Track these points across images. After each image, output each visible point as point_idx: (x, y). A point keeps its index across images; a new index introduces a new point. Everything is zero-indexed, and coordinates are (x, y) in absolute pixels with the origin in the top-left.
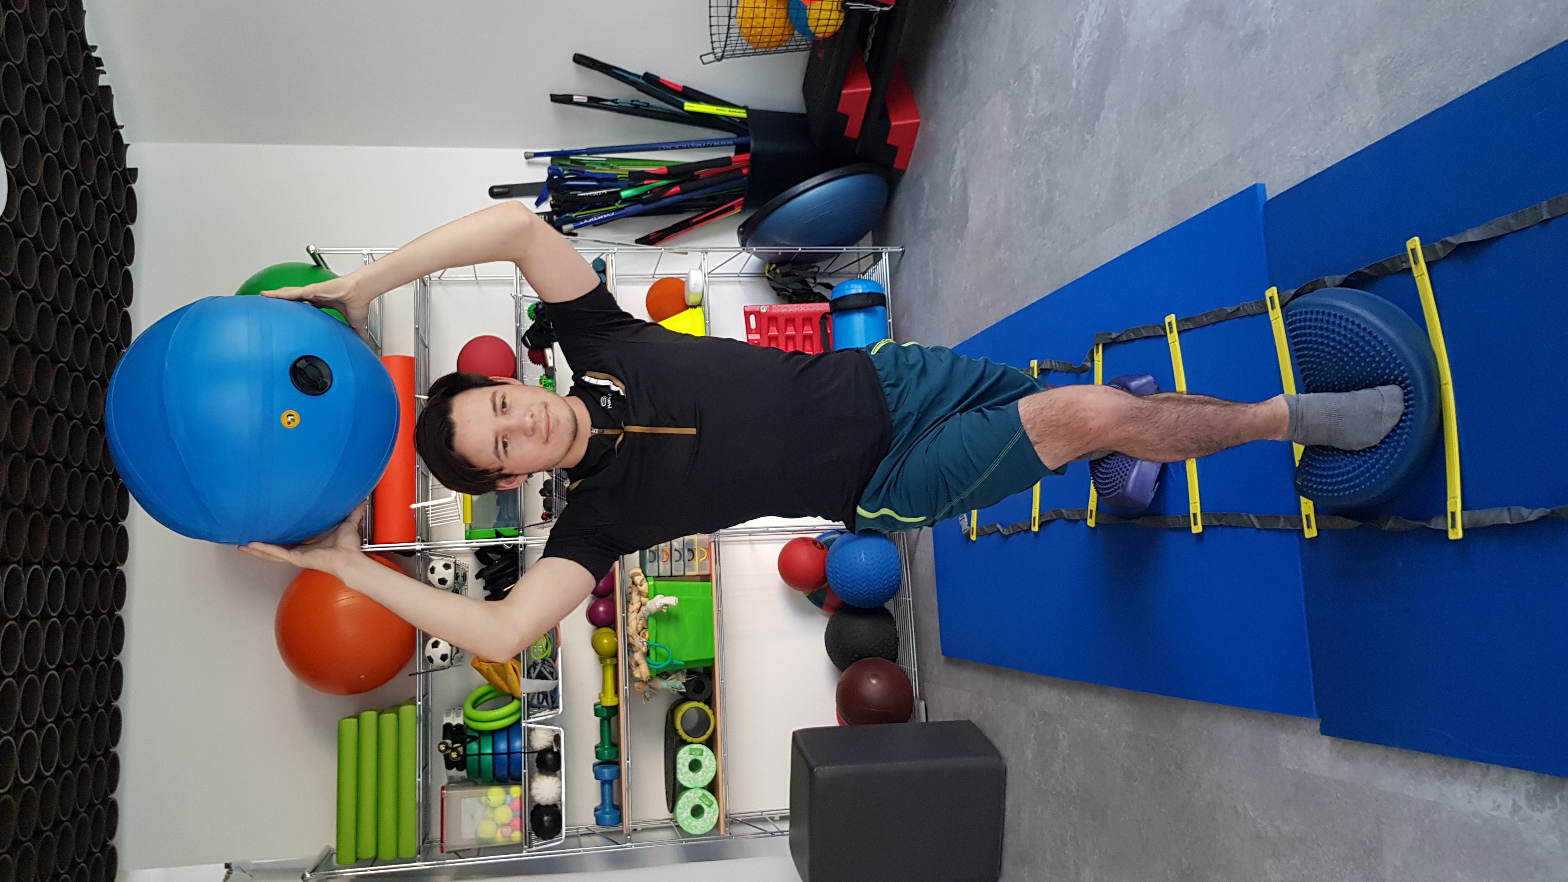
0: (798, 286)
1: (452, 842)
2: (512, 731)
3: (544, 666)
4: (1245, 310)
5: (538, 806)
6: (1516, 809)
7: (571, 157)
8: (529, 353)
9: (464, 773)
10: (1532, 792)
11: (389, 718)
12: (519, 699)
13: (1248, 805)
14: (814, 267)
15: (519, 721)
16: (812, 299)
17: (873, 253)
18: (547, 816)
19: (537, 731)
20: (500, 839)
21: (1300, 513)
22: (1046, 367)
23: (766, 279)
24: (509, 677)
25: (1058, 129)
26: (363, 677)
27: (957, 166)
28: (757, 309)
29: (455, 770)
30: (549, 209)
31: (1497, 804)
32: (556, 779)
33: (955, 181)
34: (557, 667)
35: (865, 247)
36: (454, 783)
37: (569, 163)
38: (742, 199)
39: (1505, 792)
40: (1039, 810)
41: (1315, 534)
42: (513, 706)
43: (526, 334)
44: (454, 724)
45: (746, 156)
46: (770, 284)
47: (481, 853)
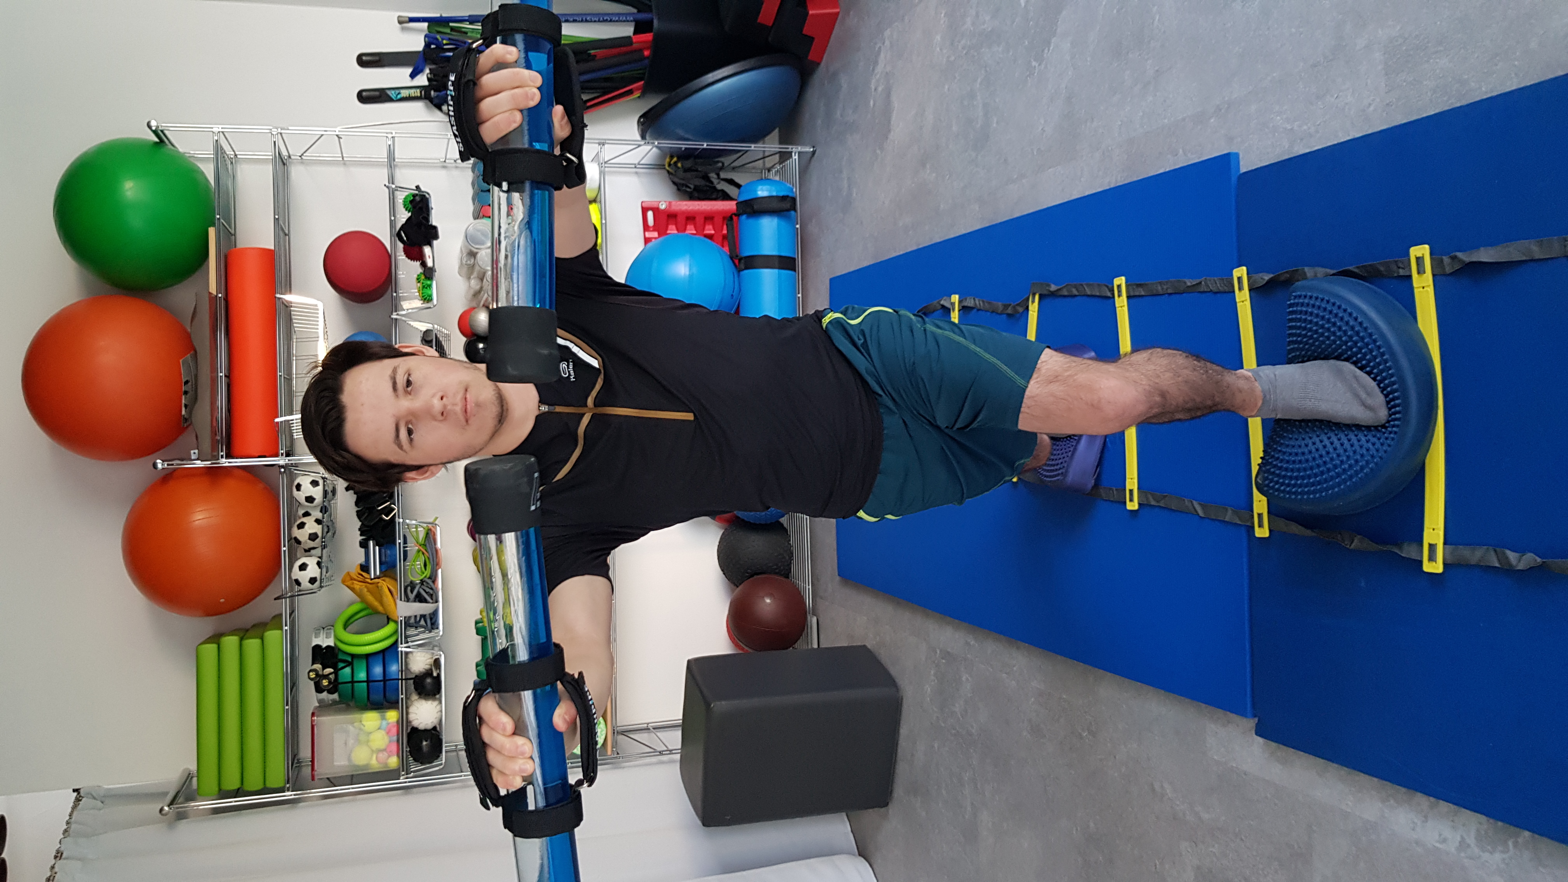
0: (700, 182)
1: (323, 770)
2: (389, 653)
3: (423, 587)
4: (1207, 286)
5: (415, 730)
6: (1463, 845)
7: (451, 24)
8: (404, 248)
9: (335, 696)
10: (1483, 833)
11: (252, 644)
12: (396, 622)
13: (1166, 785)
14: (718, 162)
15: (395, 645)
16: (714, 196)
17: (780, 152)
18: (426, 741)
19: (414, 654)
20: (375, 764)
21: (1252, 511)
22: (969, 305)
23: (666, 172)
24: (385, 599)
25: (1000, 49)
26: (222, 600)
27: (879, 69)
28: (655, 205)
29: (325, 693)
30: (426, 83)
31: (1443, 836)
32: (436, 703)
33: (876, 84)
34: (437, 588)
35: (771, 145)
36: (323, 708)
37: (448, 31)
38: (642, 82)
39: (1453, 827)
40: (936, 745)
41: (1267, 535)
42: (389, 629)
43: (401, 229)
44: (324, 646)
45: (649, 36)
46: (670, 178)
47: (354, 780)
